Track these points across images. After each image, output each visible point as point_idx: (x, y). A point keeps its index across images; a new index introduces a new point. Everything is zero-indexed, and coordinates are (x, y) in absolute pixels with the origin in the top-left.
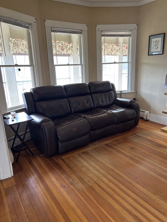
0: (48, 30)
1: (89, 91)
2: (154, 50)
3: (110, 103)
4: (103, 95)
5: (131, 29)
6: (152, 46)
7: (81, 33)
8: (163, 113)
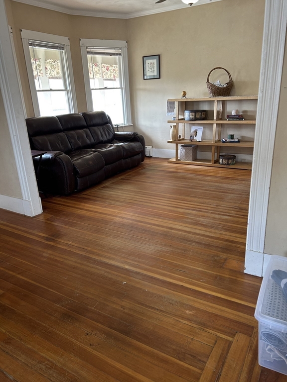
0: (25, 43)
1: (86, 124)
2: (149, 74)
3: (111, 138)
4: (101, 128)
5: (120, 47)
6: (147, 69)
7: (63, 48)
8: (169, 142)
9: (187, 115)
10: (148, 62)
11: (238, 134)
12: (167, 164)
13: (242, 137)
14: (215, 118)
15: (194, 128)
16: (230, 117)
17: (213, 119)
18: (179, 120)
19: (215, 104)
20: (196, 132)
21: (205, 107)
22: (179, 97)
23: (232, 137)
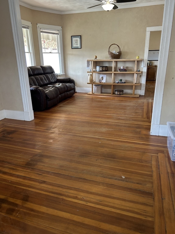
1: (43, 72)
2: (75, 46)
5: (58, 30)
7: (28, 28)
8: (88, 83)
9: (98, 68)
10: (74, 39)
11: (124, 79)
12: (87, 95)
13: (126, 80)
14: (113, 70)
15: (101, 76)
16: (120, 70)
17: (112, 71)
18: (93, 71)
19: (113, 63)
20: (102, 78)
21: (107, 65)
22: (93, 59)
23: (121, 80)
